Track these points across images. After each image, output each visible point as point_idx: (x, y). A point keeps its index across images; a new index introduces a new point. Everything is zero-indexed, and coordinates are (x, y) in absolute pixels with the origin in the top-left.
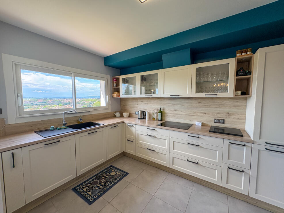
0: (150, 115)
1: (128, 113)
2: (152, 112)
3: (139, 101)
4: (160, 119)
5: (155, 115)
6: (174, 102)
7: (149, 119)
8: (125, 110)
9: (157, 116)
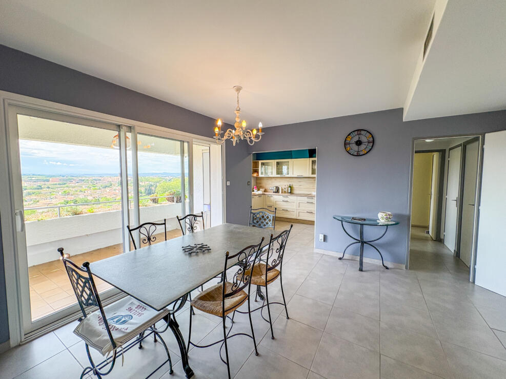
0: (282, 190)
1: (264, 189)
2: (283, 187)
3: (273, 179)
4: (289, 191)
5: (286, 189)
6: (299, 180)
7: (282, 192)
8: (261, 187)
9: (288, 190)
